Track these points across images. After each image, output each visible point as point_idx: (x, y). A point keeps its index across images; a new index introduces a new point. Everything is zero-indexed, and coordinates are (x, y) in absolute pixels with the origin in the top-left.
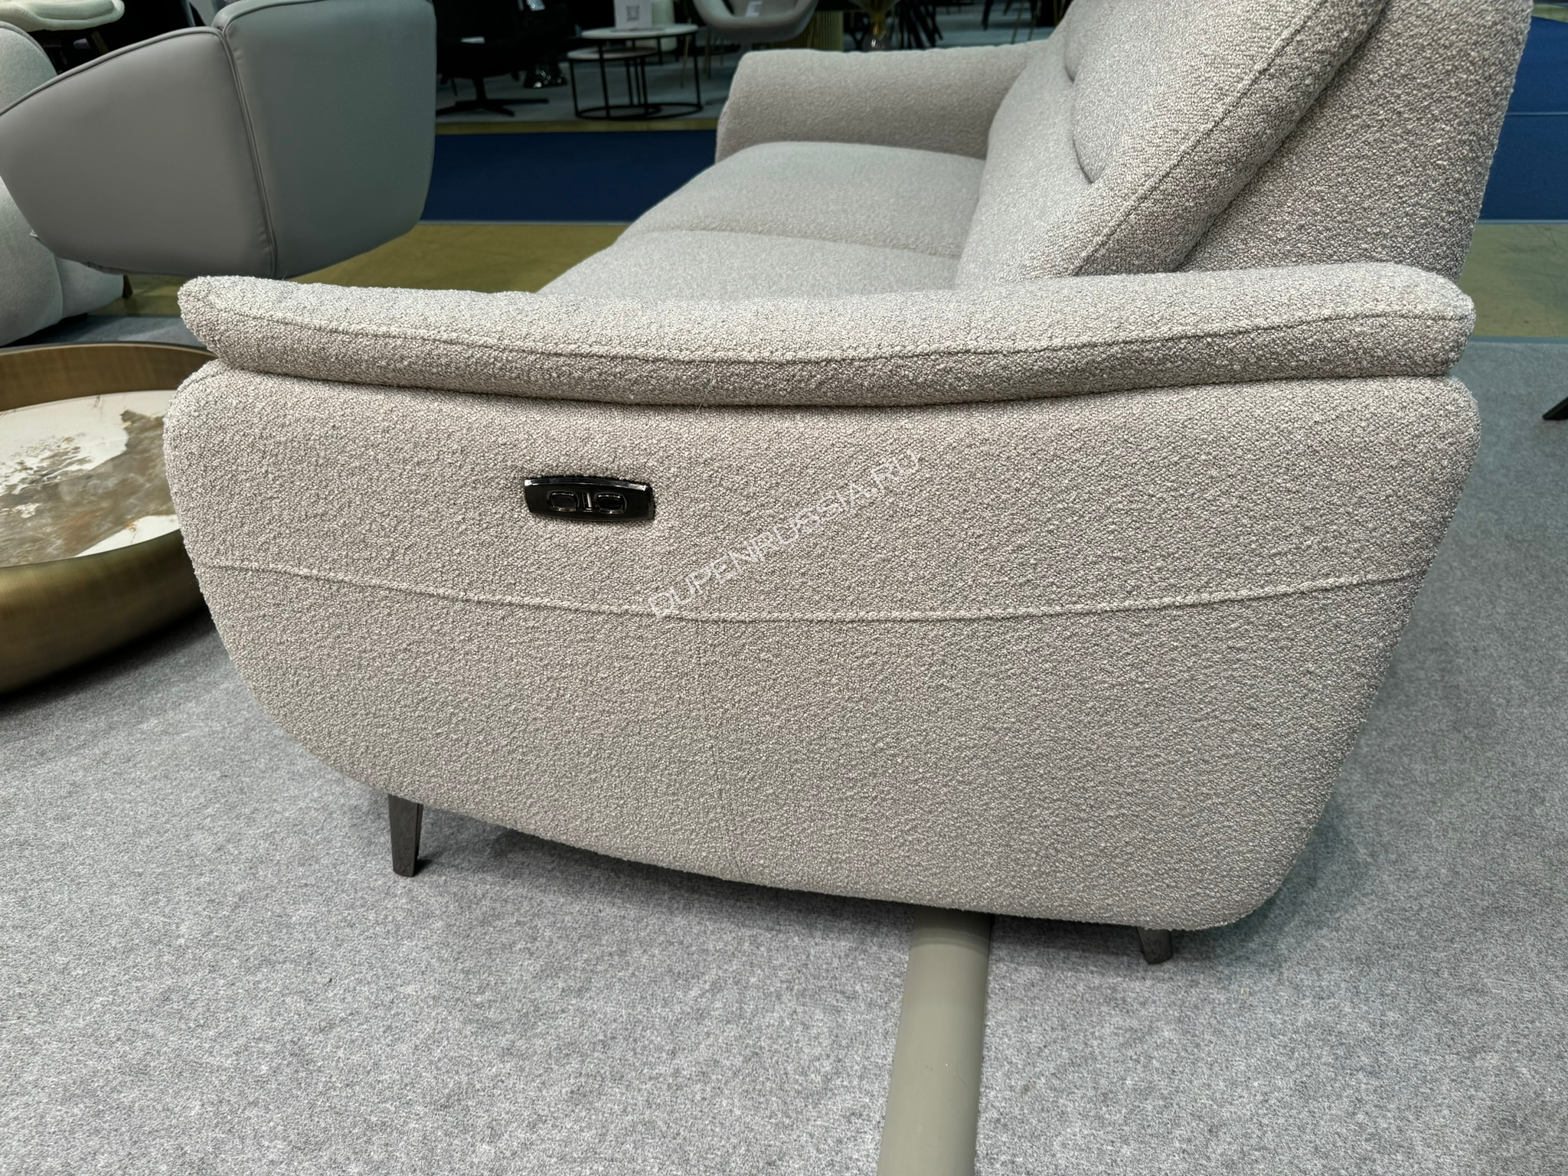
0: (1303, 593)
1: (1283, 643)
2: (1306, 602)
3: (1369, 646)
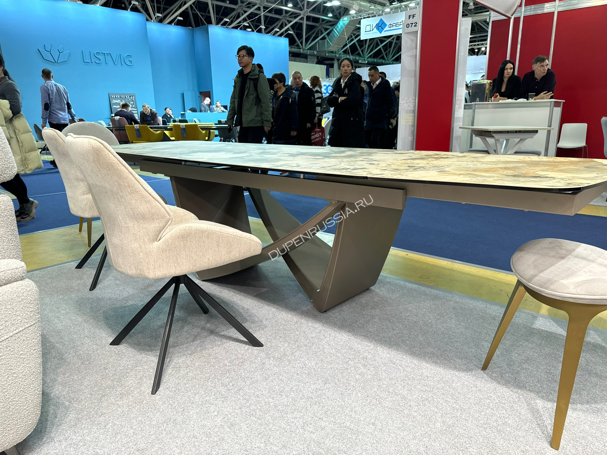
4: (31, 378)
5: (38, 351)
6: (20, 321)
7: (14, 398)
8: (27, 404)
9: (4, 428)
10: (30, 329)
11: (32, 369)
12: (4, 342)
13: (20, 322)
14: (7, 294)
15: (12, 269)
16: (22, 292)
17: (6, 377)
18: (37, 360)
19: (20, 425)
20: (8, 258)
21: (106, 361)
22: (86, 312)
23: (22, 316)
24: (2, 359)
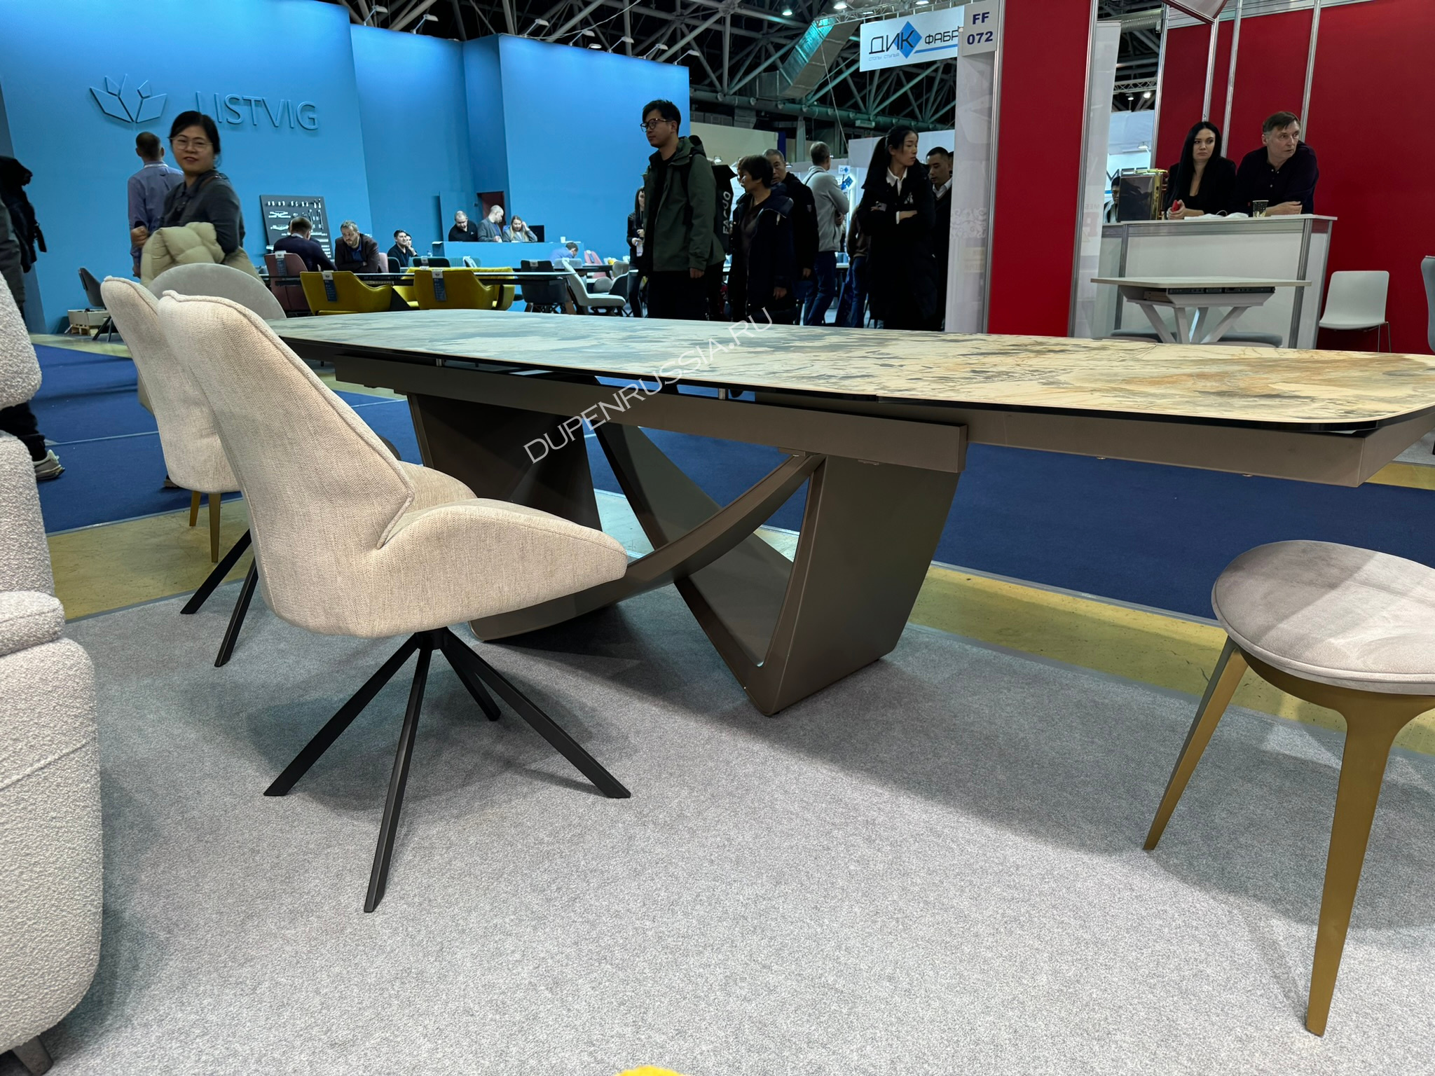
0: (29, 775)
1: (30, 808)
2: (34, 780)
3: (82, 789)
4: (77, 875)
5: (94, 811)
6: (49, 738)
7: (34, 923)
8: (66, 937)
9: (10, 996)
10: (74, 758)
11: (78, 854)
12: (11, 789)
13: (50, 741)
14: (17, 675)
15: (28, 616)
16: (54, 669)
17: (17, 872)
18: (90, 831)
19: (50, 986)
20: (20, 590)
21: (255, 834)
22: (208, 718)
23: (55, 726)
24: (6, 830)
